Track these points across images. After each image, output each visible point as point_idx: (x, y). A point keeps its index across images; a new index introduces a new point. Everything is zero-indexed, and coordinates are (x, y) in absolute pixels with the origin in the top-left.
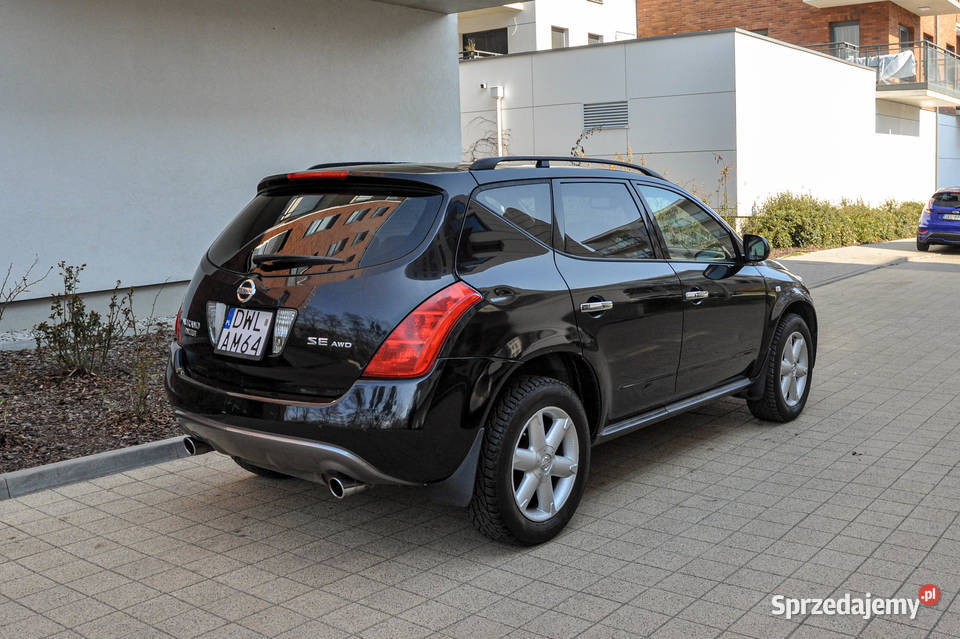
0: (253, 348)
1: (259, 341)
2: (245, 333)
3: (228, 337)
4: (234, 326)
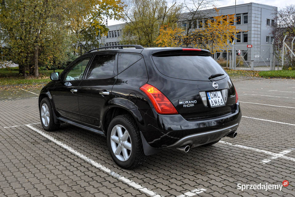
0: (221, 103)
1: (221, 100)
2: (217, 99)
3: (212, 102)
4: (212, 98)
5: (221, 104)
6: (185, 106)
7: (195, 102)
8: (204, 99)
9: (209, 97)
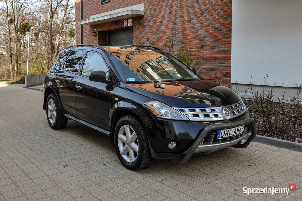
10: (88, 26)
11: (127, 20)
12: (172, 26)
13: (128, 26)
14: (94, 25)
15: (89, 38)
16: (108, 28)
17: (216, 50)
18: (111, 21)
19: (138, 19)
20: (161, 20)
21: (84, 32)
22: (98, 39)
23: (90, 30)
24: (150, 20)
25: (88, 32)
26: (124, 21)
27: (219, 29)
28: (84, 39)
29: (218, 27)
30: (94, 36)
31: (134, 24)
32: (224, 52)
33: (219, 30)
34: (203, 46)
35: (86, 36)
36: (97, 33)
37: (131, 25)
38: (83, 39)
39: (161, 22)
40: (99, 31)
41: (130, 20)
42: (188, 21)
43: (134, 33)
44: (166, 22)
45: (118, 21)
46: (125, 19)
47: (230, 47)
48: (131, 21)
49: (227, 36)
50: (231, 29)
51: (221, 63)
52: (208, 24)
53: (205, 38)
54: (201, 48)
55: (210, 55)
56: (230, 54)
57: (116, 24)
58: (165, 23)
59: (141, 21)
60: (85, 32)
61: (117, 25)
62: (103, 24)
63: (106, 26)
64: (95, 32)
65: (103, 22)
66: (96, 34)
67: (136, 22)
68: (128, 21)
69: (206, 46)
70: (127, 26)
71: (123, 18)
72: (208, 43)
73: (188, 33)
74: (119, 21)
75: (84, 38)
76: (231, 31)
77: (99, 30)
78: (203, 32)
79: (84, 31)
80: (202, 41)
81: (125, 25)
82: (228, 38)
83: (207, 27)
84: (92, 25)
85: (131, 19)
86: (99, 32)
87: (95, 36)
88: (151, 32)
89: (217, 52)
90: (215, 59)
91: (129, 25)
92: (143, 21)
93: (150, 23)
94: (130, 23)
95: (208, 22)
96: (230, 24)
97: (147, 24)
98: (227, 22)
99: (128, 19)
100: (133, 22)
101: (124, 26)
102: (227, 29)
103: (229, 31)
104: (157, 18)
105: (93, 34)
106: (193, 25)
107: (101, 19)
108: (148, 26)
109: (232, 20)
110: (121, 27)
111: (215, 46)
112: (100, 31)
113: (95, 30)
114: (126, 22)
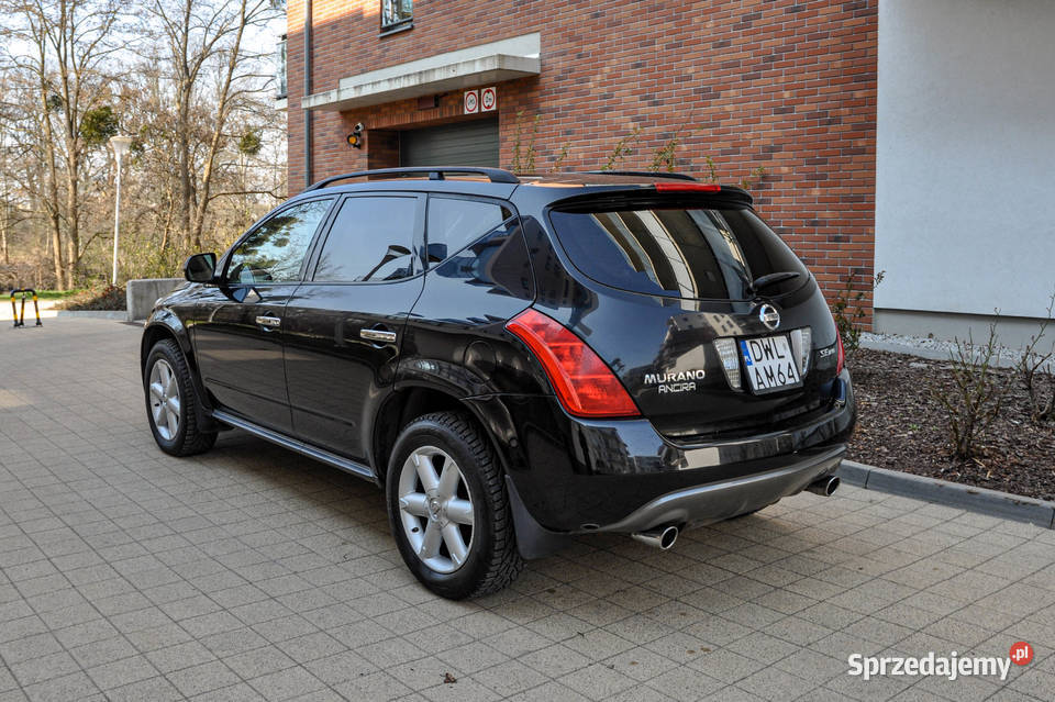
0: (789, 377)
1: (790, 367)
2: (774, 363)
3: (757, 373)
4: (757, 360)
5: (790, 381)
6: (663, 389)
7: (700, 374)
8: (730, 363)
9: (746, 358)
10: (333, 115)
11: (476, 92)
12: (645, 109)
13: (480, 113)
14: (351, 112)
15: (337, 155)
16: (408, 120)
17: (816, 192)
18: (417, 95)
19: (517, 87)
20: (604, 89)
21: (315, 134)
22: (370, 157)
23: (339, 127)
24: (565, 90)
25: (331, 135)
26: (466, 93)
27: (827, 119)
28: (320, 157)
29: (826, 114)
30: (355, 146)
31: (502, 106)
32: (846, 199)
33: (830, 123)
34: (765, 177)
35: (327, 148)
36: (365, 136)
37: (494, 108)
38: (315, 156)
39: (605, 97)
40: (373, 130)
41: (488, 91)
42: (708, 94)
43: (502, 134)
44: (624, 95)
45: (442, 96)
46: (470, 88)
47: (871, 183)
48: (490, 95)
49: (861, 143)
50: (874, 118)
51: (837, 239)
52: (787, 102)
53: (772, 150)
54: (760, 187)
55: (794, 209)
56: (873, 207)
57: (437, 106)
58: (619, 102)
59: (529, 95)
60: (322, 135)
61: (438, 109)
62: (386, 105)
63: (398, 112)
64: (359, 134)
65: (387, 100)
66: (363, 141)
67: (510, 98)
68: (480, 95)
69: (778, 179)
70: (476, 111)
71: (460, 85)
72: (785, 170)
73: (709, 132)
74: (446, 94)
75: (318, 153)
76: (874, 127)
77: (374, 127)
78: (767, 131)
79: (317, 130)
80: (763, 163)
81: (470, 107)
82: (862, 151)
83: (783, 111)
84: (345, 109)
85: (494, 89)
86: (371, 132)
87: (359, 147)
88: (568, 133)
89: (821, 200)
90: (814, 224)
91: (484, 110)
92: (538, 93)
93: (564, 102)
94: (490, 101)
95: (787, 94)
96: (873, 101)
97: (554, 104)
98: (858, 94)
99: (479, 88)
100: (499, 99)
101: (466, 112)
102: (861, 119)
103: (868, 127)
104: (591, 84)
105: (353, 140)
106: (729, 108)
107: (384, 87)
108: (557, 109)
109: (878, 89)
110: (454, 114)
111: (814, 178)
112: (376, 130)
113: (358, 128)
114: (472, 97)
